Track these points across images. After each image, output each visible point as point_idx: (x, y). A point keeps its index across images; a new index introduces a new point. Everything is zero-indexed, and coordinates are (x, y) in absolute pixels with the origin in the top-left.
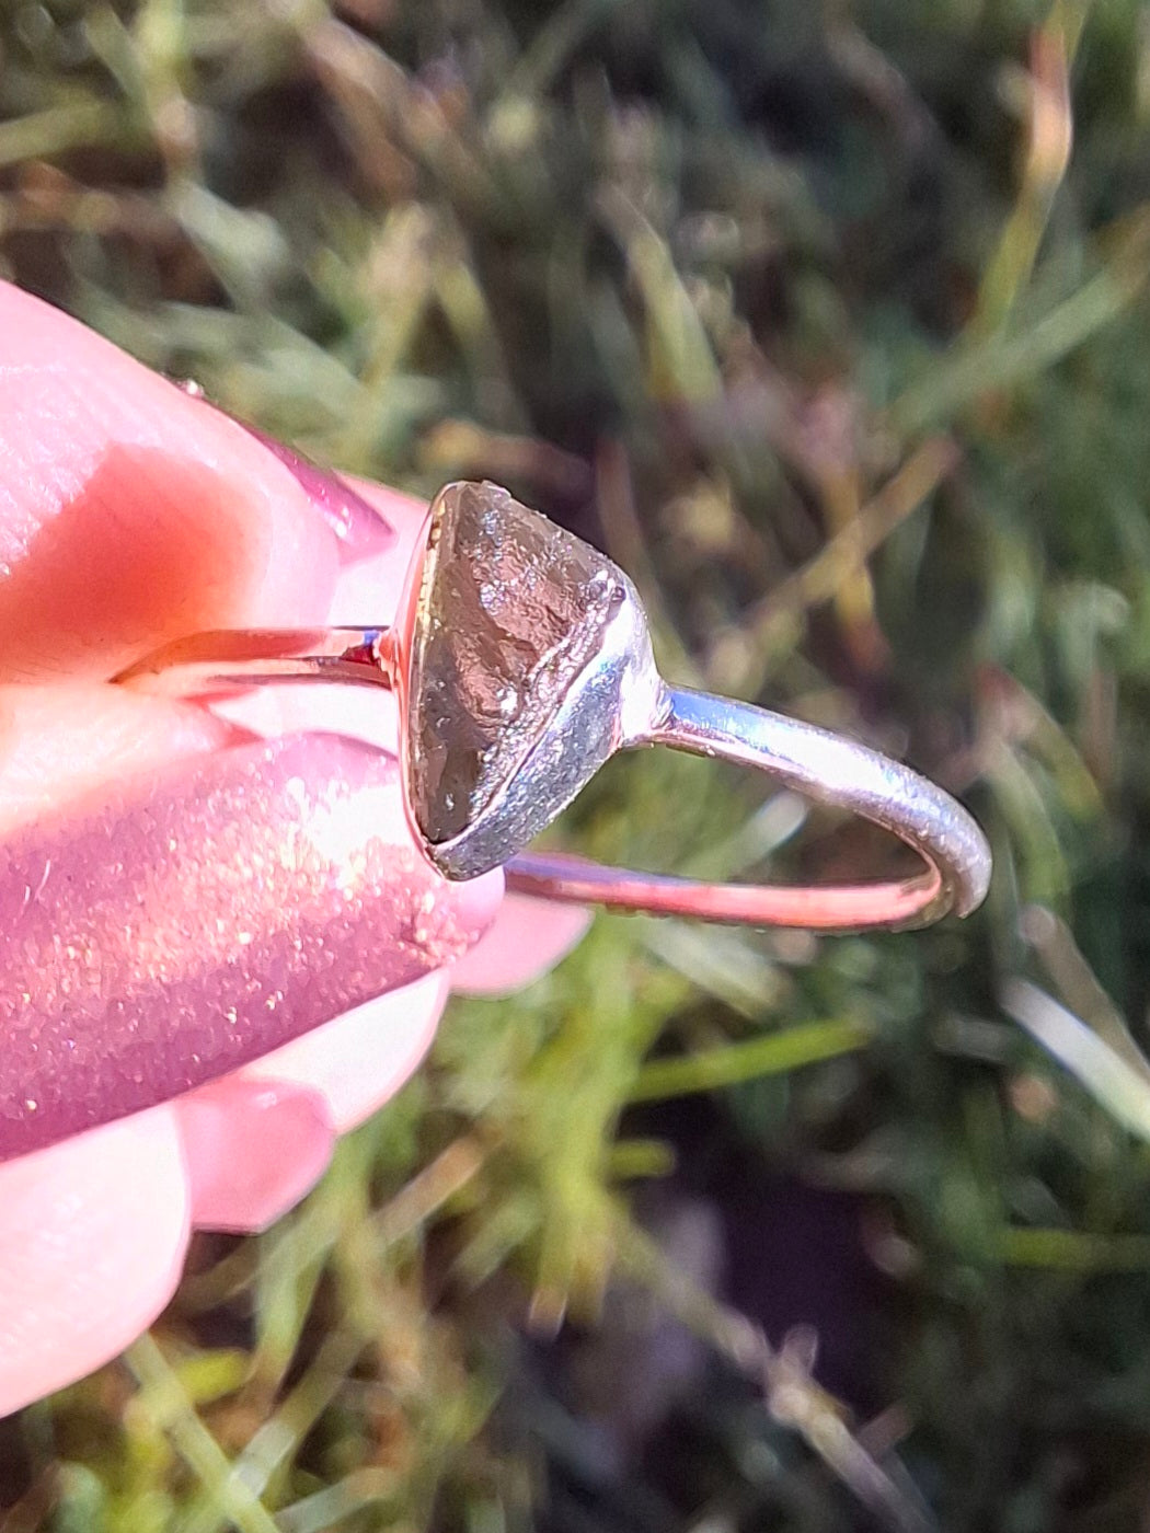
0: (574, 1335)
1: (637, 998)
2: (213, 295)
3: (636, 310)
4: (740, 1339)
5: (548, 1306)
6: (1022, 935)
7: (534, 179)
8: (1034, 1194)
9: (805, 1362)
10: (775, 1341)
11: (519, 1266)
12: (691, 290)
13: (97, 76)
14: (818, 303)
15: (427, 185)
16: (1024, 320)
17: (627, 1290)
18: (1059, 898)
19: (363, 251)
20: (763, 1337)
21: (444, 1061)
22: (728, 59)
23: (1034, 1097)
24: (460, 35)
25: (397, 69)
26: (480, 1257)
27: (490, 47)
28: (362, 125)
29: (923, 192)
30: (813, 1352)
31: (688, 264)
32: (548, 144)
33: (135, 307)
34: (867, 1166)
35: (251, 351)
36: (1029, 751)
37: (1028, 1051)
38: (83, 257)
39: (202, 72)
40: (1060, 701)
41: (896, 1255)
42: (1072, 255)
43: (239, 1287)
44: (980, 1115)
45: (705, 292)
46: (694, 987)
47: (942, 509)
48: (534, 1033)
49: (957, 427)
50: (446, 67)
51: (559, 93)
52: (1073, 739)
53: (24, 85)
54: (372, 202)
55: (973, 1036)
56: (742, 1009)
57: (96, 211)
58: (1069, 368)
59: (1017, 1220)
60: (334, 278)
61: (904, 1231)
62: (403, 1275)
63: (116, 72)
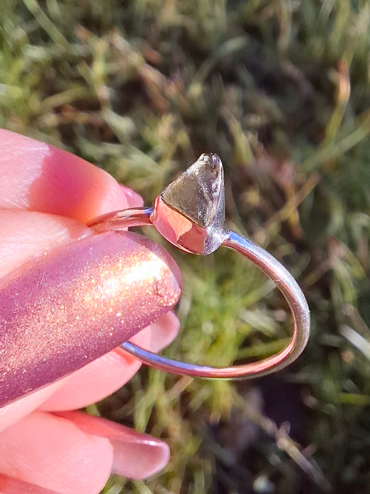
0: (222, 424)
1: (237, 332)
2: (115, 139)
3: (231, 140)
4: (269, 425)
5: (215, 417)
6: (344, 312)
7: (202, 105)
8: (349, 384)
9: (287, 432)
10: (279, 427)
11: (206, 406)
12: (246, 135)
13: (81, 80)
14: (281, 136)
15: (173, 108)
16: (338, 140)
17: (237, 412)
18: (354, 301)
19: (156, 126)
20: (275, 425)
21: (184, 350)
22: (254, 69)
23: (348, 356)
24: (180, 66)
25: (163, 76)
26: (195, 403)
27: (188, 69)
28: (154, 91)
29: (309, 105)
30: (289, 428)
31: (246, 128)
32: (205, 95)
33: (94, 143)
34: (302, 377)
35: (126, 154)
36: (344, 260)
37: (347, 344)
38: (79, 130)
39: (110, 78)
40: (352, 246)
41: (311, 401)
42: (351, 121)
43: (130, 412)
44: (333, 362)
45: (251, 135)
46: (253, 328)
47: (317, 193)
48: (209, 341)
49: (320, 170)
50: (177, 76)
51: (208, 81)
52: (357, 257)
53: (62, 83)
54: (158, 113)
55: (330, 339)
56: (266, 334)
57: (82, 118)
58: (351, 153)
59: (344, 391)
60: (148, 134)
61: (313, 394)
62: (174, 408)
63: (86, 79)
